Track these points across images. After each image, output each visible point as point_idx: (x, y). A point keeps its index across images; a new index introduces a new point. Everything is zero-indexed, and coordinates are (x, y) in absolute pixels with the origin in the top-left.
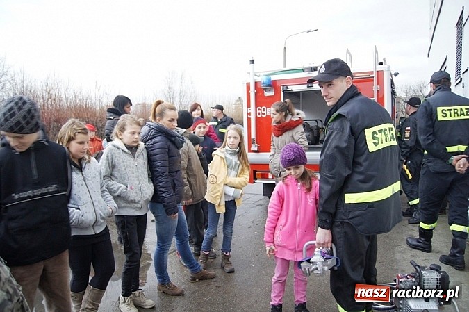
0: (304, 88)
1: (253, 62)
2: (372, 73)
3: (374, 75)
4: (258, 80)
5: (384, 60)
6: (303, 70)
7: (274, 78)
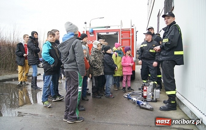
0: (105, 34)
1: (86, 23)
2: (130, 29)
3: (131, 30)
4: (88, 30)
5: (134, 25)
6: (105, 27)
7: (94, 30)
